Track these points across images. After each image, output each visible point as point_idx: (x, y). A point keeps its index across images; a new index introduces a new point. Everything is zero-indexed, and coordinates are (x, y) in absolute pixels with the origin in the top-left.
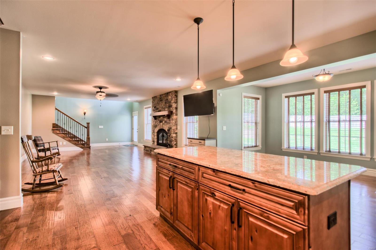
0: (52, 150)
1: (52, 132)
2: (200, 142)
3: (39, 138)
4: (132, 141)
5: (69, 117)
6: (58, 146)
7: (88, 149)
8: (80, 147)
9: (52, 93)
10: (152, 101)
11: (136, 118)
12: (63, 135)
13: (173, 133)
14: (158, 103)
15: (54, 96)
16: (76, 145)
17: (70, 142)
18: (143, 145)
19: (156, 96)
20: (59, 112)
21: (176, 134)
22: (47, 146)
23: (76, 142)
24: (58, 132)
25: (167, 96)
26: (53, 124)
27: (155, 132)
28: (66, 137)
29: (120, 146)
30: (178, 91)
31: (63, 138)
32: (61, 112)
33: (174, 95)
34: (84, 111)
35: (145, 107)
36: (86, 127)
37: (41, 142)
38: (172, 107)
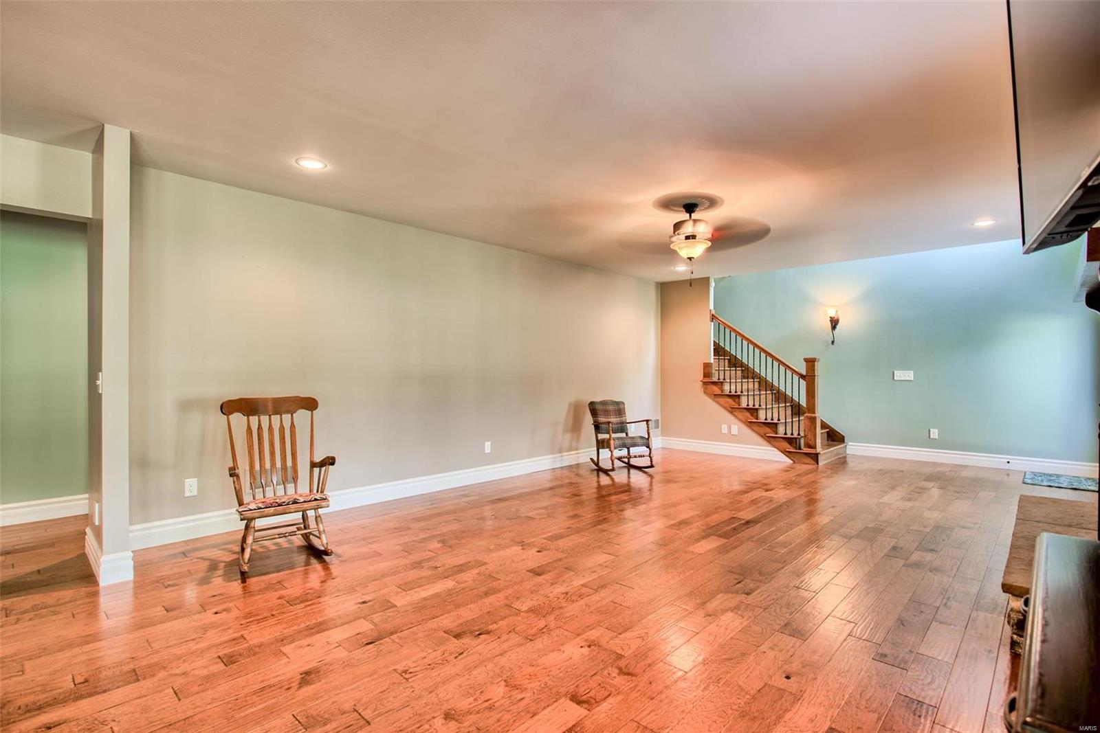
1: (702, 390)
7: (808, 460)
8: (782, 452)
12: (730, 401)
15: (708, 276)
16: (769, 442)
17: (750, 427)
23: (768, 430)
24: (716, 390)
26: (704, 366)
28: (737, 410)
31: (731, 413)
32: (726, 325)
34: (829, 313)
36: (804, 373)
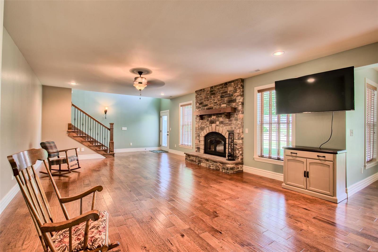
0: (70, 162)
1: (67, 135)
2: (292, 152)
3: (52, 145)
4: (159, 145)
5: (89, 116)
6: (77, 156)
7: (111, 156)
8: (102, 155)
9: (69, 83)
10: (196, 96)
11: (165, 119)
12: (81, 139)
13: (237, 138)
14: (207, 98)
15: (71, 88)
16: (97, 152)
17: (90, 148)
18: (185, 153)
19: (204, 89)
20: (76, 109)
21: (242, 140)
22: (62, 156)
23: (96, 148)
24: (75, 135)
25: (226, 87)
26: (70, 125)
27: (201, 135)
28: (84, 142)
29: (145, 152)
30: (245, 79)
31: (82, 143)
32: (78, 109)
33: (239, 85)
34: (105, 108)
35: (180, 104)
36: (109, 128)
37: (55, 150)
38: (236, 102)
